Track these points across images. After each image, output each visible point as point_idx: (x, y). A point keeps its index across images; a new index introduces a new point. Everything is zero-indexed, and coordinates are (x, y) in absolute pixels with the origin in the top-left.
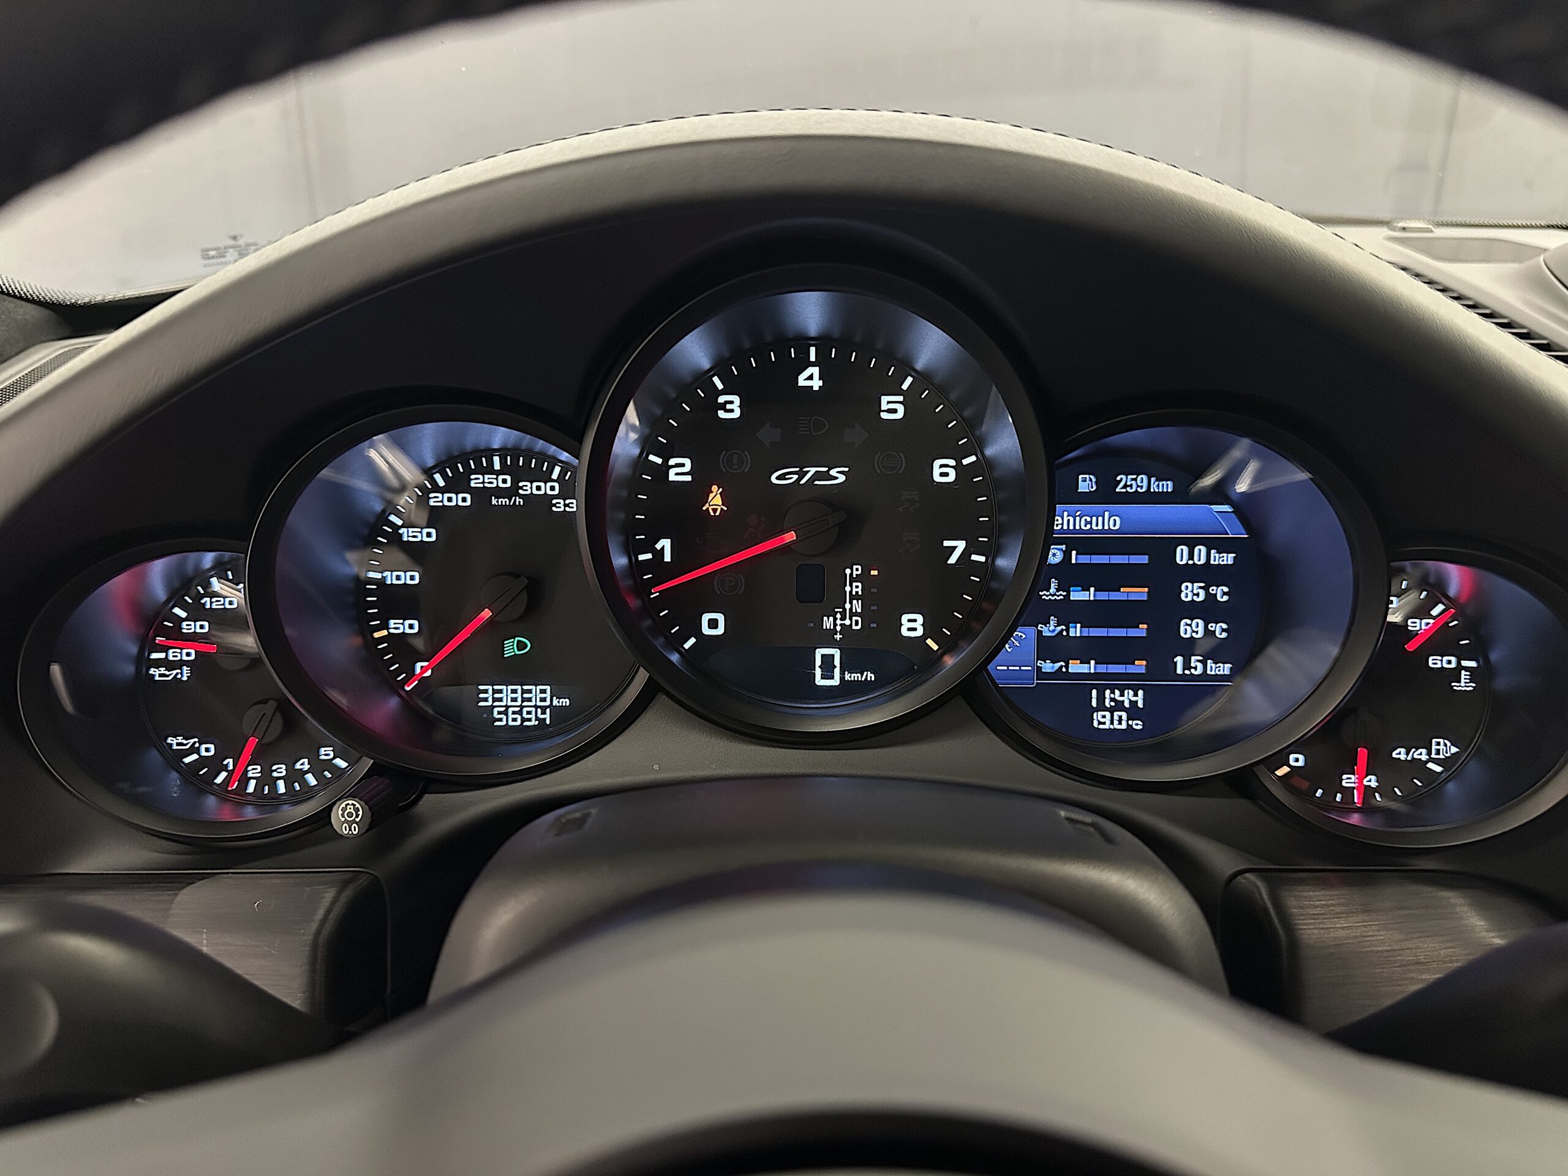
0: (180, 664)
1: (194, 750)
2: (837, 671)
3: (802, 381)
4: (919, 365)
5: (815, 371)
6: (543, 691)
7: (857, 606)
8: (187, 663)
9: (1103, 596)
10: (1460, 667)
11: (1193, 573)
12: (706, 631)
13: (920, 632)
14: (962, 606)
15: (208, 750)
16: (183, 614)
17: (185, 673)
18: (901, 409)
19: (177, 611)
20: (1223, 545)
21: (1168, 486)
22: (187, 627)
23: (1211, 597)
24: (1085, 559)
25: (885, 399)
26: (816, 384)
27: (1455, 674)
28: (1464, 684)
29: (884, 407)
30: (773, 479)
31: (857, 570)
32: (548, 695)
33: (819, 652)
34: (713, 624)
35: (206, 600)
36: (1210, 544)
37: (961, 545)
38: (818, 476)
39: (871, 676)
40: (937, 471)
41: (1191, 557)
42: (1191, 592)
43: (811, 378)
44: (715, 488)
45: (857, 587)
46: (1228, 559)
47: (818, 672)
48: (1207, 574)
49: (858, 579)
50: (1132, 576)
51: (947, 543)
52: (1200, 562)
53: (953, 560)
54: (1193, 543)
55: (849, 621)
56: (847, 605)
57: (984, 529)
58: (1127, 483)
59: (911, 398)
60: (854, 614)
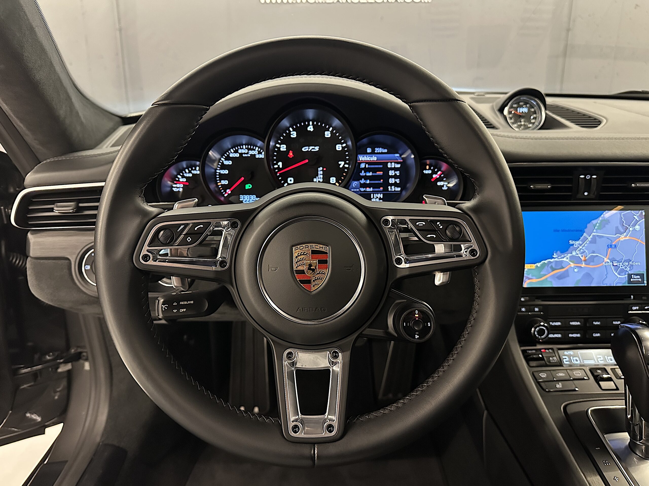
4: (333, 125)
5: (312, 127)
7: (322, 176)
9: (373, 174)
11: (392, 169)
12: (289, 182)
13: (335, 182)
14: (343, 176)
17: (181, 190)
18: (330, 134)
20: (398, 163)
21: (386, 151)
22: (181, 180)
23: (396, 174)
24: (370, 166)
25: (326, 132)
26: (312, 130)
27: (443, 186)
29: (326, 134)
30: (303, 149)
31: (321, 168)
32: (255, 197)
34: (291, 180)
36: (395, 163)
37: (343, 163)
38: (313, 149)
40: (337, 148)
42: (391, 173)
43: (310, 128)
44: (291, 151)
45: (321, 173)
46: (399, 166)
48: (395, 169)
49: (321, 170)
50: (379, 170)
51: (340, 163)
52: (393, 167)
53: (341, 166)
54: (391, 163)
55: (319, 180)
56: (319, 176)
57: (347, 160)
58: (377, 150)
59: (332, 132)
60: (320, 178)
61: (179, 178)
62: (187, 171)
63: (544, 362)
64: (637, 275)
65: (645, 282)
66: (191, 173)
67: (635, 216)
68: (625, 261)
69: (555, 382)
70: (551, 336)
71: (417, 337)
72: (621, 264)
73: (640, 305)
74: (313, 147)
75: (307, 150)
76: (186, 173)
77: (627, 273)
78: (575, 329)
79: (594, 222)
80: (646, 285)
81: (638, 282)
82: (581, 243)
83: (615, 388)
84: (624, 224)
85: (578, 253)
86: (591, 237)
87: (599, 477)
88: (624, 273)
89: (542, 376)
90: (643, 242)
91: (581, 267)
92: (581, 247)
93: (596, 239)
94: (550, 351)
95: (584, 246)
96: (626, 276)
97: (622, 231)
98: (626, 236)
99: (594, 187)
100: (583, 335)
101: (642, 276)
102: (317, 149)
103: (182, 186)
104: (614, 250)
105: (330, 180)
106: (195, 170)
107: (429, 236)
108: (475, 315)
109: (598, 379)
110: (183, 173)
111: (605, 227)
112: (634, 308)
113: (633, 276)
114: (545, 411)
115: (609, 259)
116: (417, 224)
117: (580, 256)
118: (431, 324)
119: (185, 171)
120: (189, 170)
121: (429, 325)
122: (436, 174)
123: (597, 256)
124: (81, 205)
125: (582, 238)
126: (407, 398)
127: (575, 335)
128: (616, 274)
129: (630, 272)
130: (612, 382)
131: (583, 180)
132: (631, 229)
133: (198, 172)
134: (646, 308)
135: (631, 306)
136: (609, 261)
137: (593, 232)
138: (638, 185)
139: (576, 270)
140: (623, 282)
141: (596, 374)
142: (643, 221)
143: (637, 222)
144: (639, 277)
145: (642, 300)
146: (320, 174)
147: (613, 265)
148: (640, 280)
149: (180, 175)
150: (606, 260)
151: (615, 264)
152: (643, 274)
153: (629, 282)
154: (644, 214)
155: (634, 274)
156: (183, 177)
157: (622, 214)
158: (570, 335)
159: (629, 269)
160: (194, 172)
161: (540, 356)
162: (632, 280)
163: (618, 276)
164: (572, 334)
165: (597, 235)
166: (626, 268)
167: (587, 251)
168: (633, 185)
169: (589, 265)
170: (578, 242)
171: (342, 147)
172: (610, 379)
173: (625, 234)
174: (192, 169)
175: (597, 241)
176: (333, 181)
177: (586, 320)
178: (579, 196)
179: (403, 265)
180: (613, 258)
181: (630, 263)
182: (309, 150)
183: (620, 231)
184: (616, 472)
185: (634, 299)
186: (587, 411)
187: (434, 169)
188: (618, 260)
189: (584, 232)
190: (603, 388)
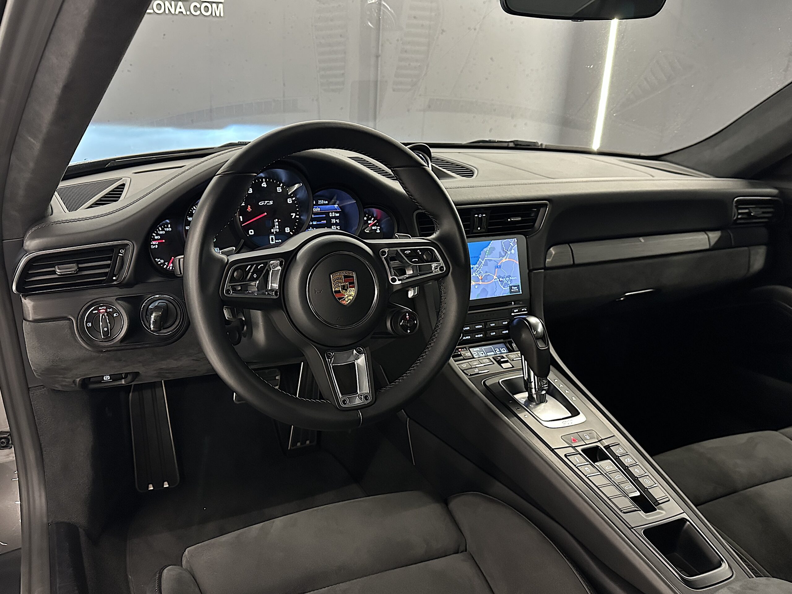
0: (155, 245)
1: (159, 261)
2: (274, 240)
3: (263, 185)
4: (283, 181)
5: (265, 183)
6: (217, 249)
7: (277, 227)
8: (157, 244)
9: (318, 223)
10: (377, 228)
11: (333, 218)
12: (250, 234)
13: (289, 231)
14: (296, 226)
15: (162, 261)
16: (155, 235)
17: (157, 246)
18: (281, 190)
19: (154, 234)
20: (337, 212)
21: (327, 202)
22: (156, 237)
23: (336, 222)
24: (315, 216)
25: (278, 188)
26: (265, 186)
27: (376, 230)
28: (378, 231)
29: (278, 189)
30: (259, 204)
31: (277, 220)
32: (218, 250)
33: (270, 237)
34: (251, 232)
35: (159, 232)
36: (335, 212)
37: (294, 214)
38: (268, 203)
39: (280, 241)
40: (288, 201)
41: (332, 215)
42: (334, 221)
43: (264, 184)
44: (249, 206)
45: (277, 223)
46: (338, 215)
47: (271, 241)
48: (335, 218)
49: (277, 222)
50: (323, 219)
51: (292, 214)
52: (334, 215)
53: (293, 217)
54: (332, 212)
55: (276, 230)
56: (276, 227)
57: (298, 211)
58: (320, 202)
59: (282, 188)
60: (277, 229)
61: (154, 236)
62: (160, 229)
63: (462, 357)
64: (515, 286)
65: (521, 291)
66: (164, 230)
67: (511, 243)
68: (507, 277)
69: (474, 369)
70: (464, 338)
71: (409, 331)
72: (504, 279)
73: (519, 308)
74: (268, 201)
75: (263, 204)
76: (159, 231)
77: (509, 286)
78: (479, 331)
79: (485, 249)
80: (521, 293)
81: (516, 292)
82: (478, 266)
83: (512, 366)
84: (504, 250)
85: (477, 274)
86: (484, 261)
87: (515, 418)
88: (507, 286)
89: (464, 366)
90: (517, 261)
91: (479, 284)
92: (478, 269)
93: (487, 262)
94: (465, 349)
95: (480, 268)
96: (509, 288)
97: (503, 254)
98: (506, 259)
99: (484, 224)
100: (485, 335)
101: (518, 286)
102: (271, 202)
103: (157, 243)
104: (499, 269)
105: (285, 230)
106: (167, 227)
107: (413, 260)
108: (444, 311)
109: (499, 363)
110: (157, 231)
111: (492, 252)
112: (515, 311)
113: (512, 287)
114: (473, 387)
115: (496, 276)
116: (405, 252)
117: (478, 275)
118: (416, 322)
119: (159, 229)
120: (161, 228)
121: (415, 323)
122: (370, 220)
123: (489, 275)
124: (80, 266)
125: (478, 262)
126: (408, 373)
127: (479, 336)
128: (502, 287)
129: (511, 285)
130: (509, 363)
131: (477, 218)
132: (509, 253)
133: (170, 229)
134: (523, 310)
135: (513, 309)
136: (497, 278)
137: (485, 257)
138: (512, 219)
139: (476, 287)
140: (507, 293)
141: (497, 360)
142: (515, 247)
143: (512, 247)
144: (516, 288)
145: (520, 304)
146: (277, 225)
147: (500, 281)
148: (517, 290)
149: (155, 233)
150: (495, 277)
151: (501, 280)
152: (519, 285)
153: (511, 292)
154: (516, 241)
155: (513, 286)
156: (157, 234)
157: (503, 242)
158: (476, 336)
159: (510, 282)
160: (167, 229)
161: (459, 353)
162: (512, 290)
163: (504, 288)
164: (478, 335)
165: (488, 259)
166: (508, 282)
167: (482, 272)
168: (509, 220)
169: (484, 282)
170: (476, 266)
171: (292, 200)
172: (507, 362)
173: (505, 257)
174: (165, 227)
175: (488, 264)
176: (288, 231)
177: (486, 324)
178: (475, 231)
179: (398, 282)
180: (499, 275)
181: (510, 278)
182: (265, 204)
183: (502, 255)
184: (525, 413)
185: (514, 304)
186: (499, 382)
187: (368, 216)
188: (502, 276)
189: (479, 258)
190: (504, 368)
